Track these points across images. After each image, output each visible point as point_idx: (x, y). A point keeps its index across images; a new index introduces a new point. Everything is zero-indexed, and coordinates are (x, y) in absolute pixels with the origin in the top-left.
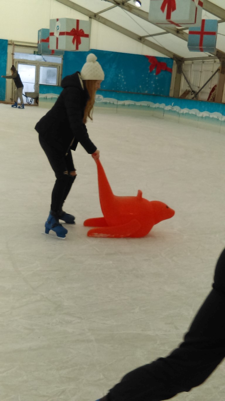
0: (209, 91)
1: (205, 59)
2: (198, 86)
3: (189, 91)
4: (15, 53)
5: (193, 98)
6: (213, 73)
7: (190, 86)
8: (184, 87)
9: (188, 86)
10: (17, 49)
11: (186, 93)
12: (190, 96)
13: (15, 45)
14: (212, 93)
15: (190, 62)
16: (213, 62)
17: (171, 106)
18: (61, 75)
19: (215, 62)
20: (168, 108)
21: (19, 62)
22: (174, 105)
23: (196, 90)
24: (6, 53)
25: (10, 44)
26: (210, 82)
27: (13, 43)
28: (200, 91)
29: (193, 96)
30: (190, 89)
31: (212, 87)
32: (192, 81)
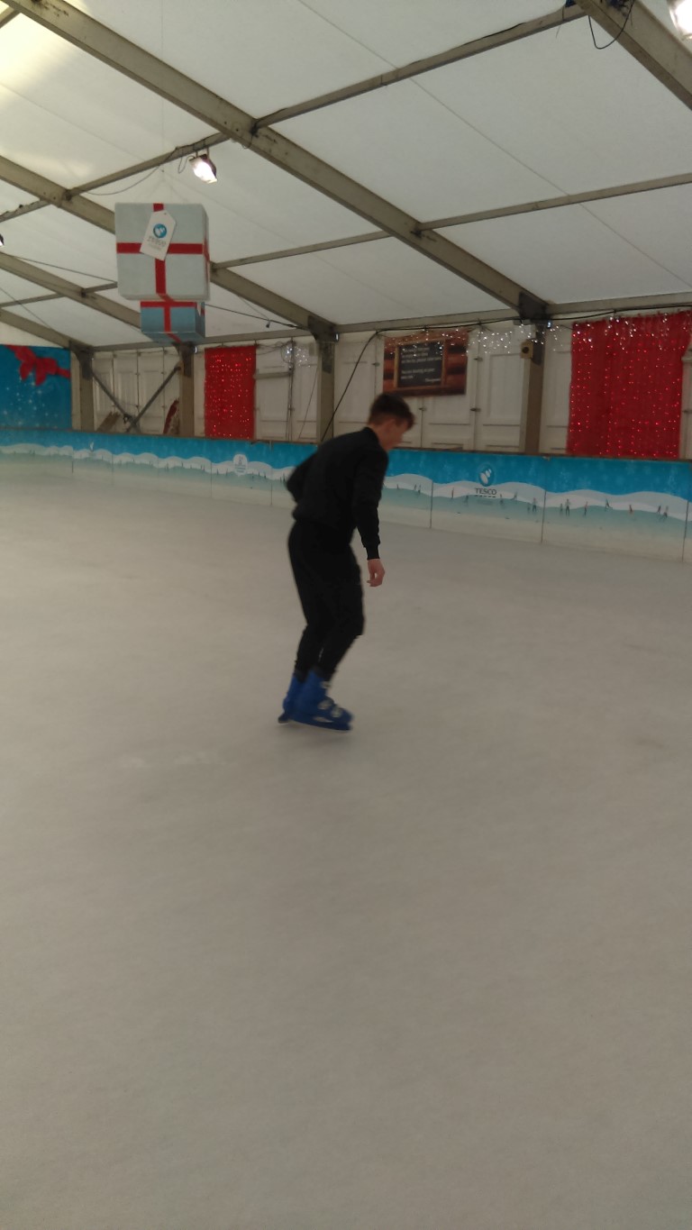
0: (163, 414)
1: (143, 348)
2: (136, 403)
3: (116, 416)
5: (128, 430)
6: (166, 376)
7: (117, 405)
8: (101, 406)
9: (113, 404)
11: (111, 420)
12: (122, 426)
14: (172, 418)
15: (109, 354)
16: (162, 353)
17: (88, 451)
19: (165, 352)
20: (83, 454)
22: (94, 449)
23: (134, 412)
26: (161, 395)
28: (141, 415)
29: (128, 424)
30: (117, 410)
31: (169, 404)
32: (119, 395)
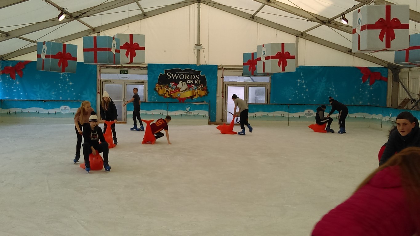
4: (224, 77)
10: (226, 72)
13: (224, 69)
18: (270, 93)
21: (228, 84)
24: (216, 77)
25: (219, 69)
27: (223, 68)
